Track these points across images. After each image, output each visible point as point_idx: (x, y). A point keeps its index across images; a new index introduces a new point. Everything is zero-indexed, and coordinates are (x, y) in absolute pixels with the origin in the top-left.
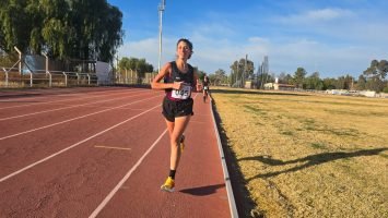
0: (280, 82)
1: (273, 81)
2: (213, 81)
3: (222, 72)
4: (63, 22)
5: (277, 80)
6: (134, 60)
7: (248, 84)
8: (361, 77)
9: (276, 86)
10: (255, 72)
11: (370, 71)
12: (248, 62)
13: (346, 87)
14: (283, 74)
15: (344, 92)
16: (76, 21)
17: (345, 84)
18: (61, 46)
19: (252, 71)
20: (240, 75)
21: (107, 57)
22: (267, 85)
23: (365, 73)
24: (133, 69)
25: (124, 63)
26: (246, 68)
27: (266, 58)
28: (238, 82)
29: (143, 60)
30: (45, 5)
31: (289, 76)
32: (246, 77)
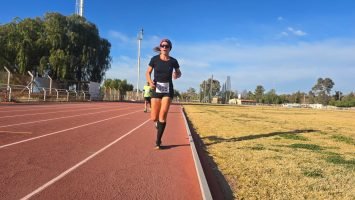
0: (242, 98)
1: (237, 97)
2: (185, 97)
3: (193, 91)
4: (65, 52)
5: (239, 96)
6: (117, 81)
7: (215, 100)
8: (311, 93)
9: (239, 102)
10: (221, 89)
11: (316, 87)
12: (214, 82)
13: (298, 101)
14: (245, 91)
15: (295, 105)
16: (76, 51)
17: (298, 99)
18: (64, 70)
19: (218, 89)
20: (208, 91)
21: (97, 77)
22: (231, 101)
23: (313, 89)
24: (116, 88)
25: (108, 84)
26: (212, 86)
27: (229, 78)
28: (206, 98)
29: (125, 81)
30: (51, 39)
31: (250, 93)
32: (214, 94)
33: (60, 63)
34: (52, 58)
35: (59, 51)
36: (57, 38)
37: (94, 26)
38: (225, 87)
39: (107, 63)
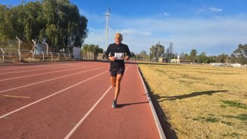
0: (180, 58)
1: (176, 58)
2: (139, 57)
3: (145, 53)
4: (56, 26)
6: (92, 46)
7: (161, 60)
8: (232, 55)
9: (178, 61)
10: (165, 52)
11: (237, 51)
12: (160, 46)
13: (222, 61)
14: (183, 54)
15: (220, 64)
16: (64, 26)
17: (222, 59)
18: (56, 39)
19: (163, 52)
20: (155, 54)
21: (78, 43)
22: (172, 60)
23: (234, 52)
24: (92, 51)
25: (86, 48)
26: (159, 50)
27: (171, 44)
28: (154, 58)
29: (98, 46)
30: (47, 17)
31: (186, 55)
32: (160, 55)
33: (53, 34)
34: (47, 30)
35: (52, 25)
36: (51, 16)
37: (76, 7)
38: (168, 50)
39: (85, 34)
